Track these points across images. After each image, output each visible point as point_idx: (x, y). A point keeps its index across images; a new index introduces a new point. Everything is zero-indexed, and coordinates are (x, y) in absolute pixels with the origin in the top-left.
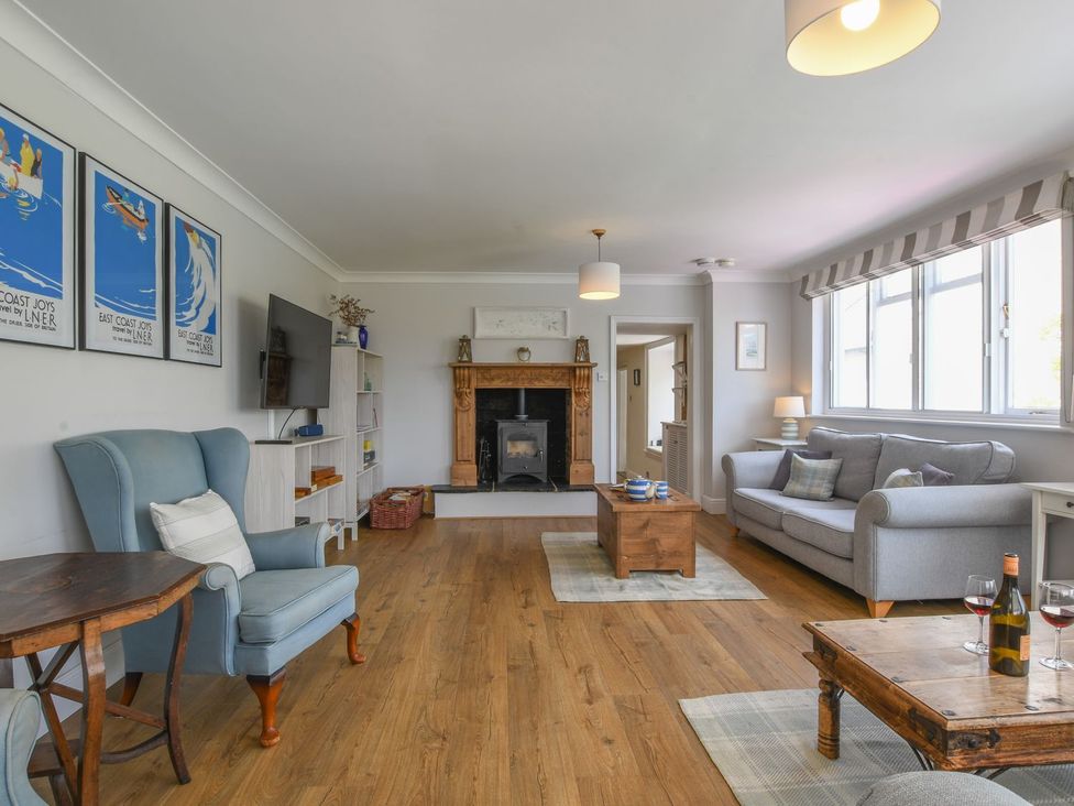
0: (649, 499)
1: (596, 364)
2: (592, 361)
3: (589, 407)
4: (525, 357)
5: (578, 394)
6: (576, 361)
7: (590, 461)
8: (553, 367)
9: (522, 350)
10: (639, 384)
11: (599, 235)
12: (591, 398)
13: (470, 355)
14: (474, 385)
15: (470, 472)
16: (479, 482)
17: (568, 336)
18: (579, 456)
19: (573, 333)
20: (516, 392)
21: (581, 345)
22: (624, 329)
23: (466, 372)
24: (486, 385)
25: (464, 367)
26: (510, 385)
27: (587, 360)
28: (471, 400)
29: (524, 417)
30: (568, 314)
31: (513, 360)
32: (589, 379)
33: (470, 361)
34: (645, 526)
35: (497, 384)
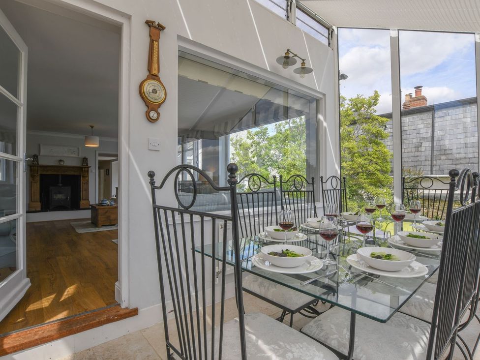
0: (108, 205)
1: (90, 167)
2: (89, 165)
3: (88, 181)
4: (62, 163)
5: (83, 177)
6: (83, 165)
7: (88, 200)
8: (73, 167)
9: (61, 161)
10: (108, 174)
11: (92, 127)
12: (88, 178)
13: (38, 162)
14: (39, 173)
15: (38, 205)
16: (41, 209)
17: (80, 156)
18: (84, 197)
19: (82, 155)
20: (58, 176)
21: (85, 160)
22: (100, 155)
23: (36, 168)
24: (45, 173)
25: (35, 166)
26: (55, 173)
27: (87, 165)
28: (38, 178)
29: (60, 185)
30: (80, 149)
31: (57, 164)
32: (88, 171)
33: (38, 163)
34: (106, 212)
35: (49, 173)
